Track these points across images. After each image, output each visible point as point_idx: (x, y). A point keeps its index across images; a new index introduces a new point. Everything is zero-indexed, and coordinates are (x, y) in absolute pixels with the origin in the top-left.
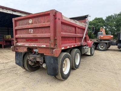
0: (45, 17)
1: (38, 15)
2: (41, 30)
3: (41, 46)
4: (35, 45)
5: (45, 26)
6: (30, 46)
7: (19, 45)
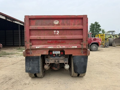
0: (76, 20)
1: (69, 17)
2: (70, 32)
3: (72, 48)
4: (63, 47)
5: (77, 28)
6: (56, 48)
7: (36, 48)
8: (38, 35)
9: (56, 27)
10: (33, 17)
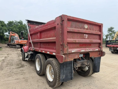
3: (95, 50)
6: (86, 51)
7: (72, 52)
8: (73, 38)
9: (88, 31)
10: (71, 18)
